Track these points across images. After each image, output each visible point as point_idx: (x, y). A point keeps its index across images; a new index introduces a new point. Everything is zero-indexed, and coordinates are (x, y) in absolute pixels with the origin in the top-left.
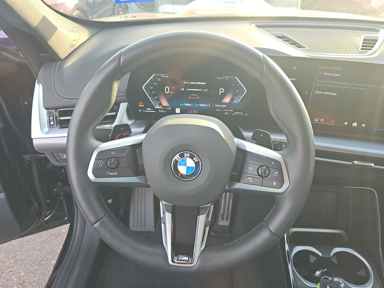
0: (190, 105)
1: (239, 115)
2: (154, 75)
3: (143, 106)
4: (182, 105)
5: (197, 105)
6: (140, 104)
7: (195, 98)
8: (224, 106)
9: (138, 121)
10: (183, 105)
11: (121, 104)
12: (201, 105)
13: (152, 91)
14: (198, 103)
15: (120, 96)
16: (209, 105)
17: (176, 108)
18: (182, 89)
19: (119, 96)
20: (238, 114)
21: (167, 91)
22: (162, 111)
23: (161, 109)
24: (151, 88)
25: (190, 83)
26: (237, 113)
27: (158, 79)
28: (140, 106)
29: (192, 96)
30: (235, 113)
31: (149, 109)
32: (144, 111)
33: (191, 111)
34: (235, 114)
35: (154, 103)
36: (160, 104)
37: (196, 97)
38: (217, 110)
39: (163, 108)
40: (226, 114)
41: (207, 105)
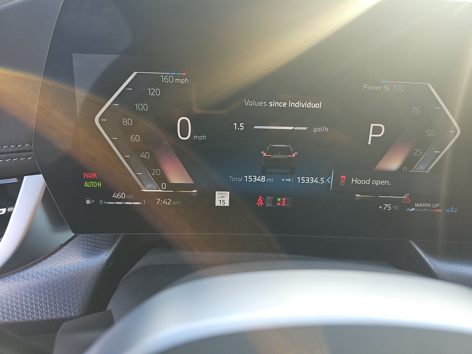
0: (263, 179)
1: (429, 210)
2: (135, 73)
3: (100, 184)
4: (234, 179)
5: (289, 180)
6: (89, 180)
7: (283, 157)
8: (382, 182)
9: (80, 236)
10: (241, 180)
11: (25, 177)
12: (302, 180)
13: (128, 131)
14: (292, 173)
15: (16, 152)
16: (330, 180)
17: (217, 192)
18: (238, 126)
19: (12, 152)
20: (424, 208)
21: (184, 134)
22: (168, 201)
23: (162, 196)
24: (126, 122)
25: (268, 104)
26: (421, 205)
27: (152, 91)
28: (86, 184)
29: (273, 151)
30: (417, 205)
31: (123, 196)
32: (101, 202)
33: (268, 198)
34: (416, 208)
35: (137, 175)
36: (161, 179)
37: (286, 151)
38: (357, 195)
39: (173, 191)
40: (387, 208)
41: (325, 180)
